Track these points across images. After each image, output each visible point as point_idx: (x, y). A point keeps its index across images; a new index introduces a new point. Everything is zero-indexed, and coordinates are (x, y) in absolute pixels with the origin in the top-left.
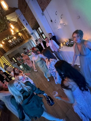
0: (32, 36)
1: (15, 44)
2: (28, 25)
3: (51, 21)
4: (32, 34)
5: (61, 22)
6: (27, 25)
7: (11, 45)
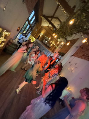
0: (54, 53)
3: (70, 62)
4: (56, 53)
5: (73, 69)
6: (60, 48)
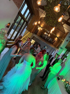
0: (59, 49)
1: (46, 38)
2: (68, 42)
7: (44, 36)
